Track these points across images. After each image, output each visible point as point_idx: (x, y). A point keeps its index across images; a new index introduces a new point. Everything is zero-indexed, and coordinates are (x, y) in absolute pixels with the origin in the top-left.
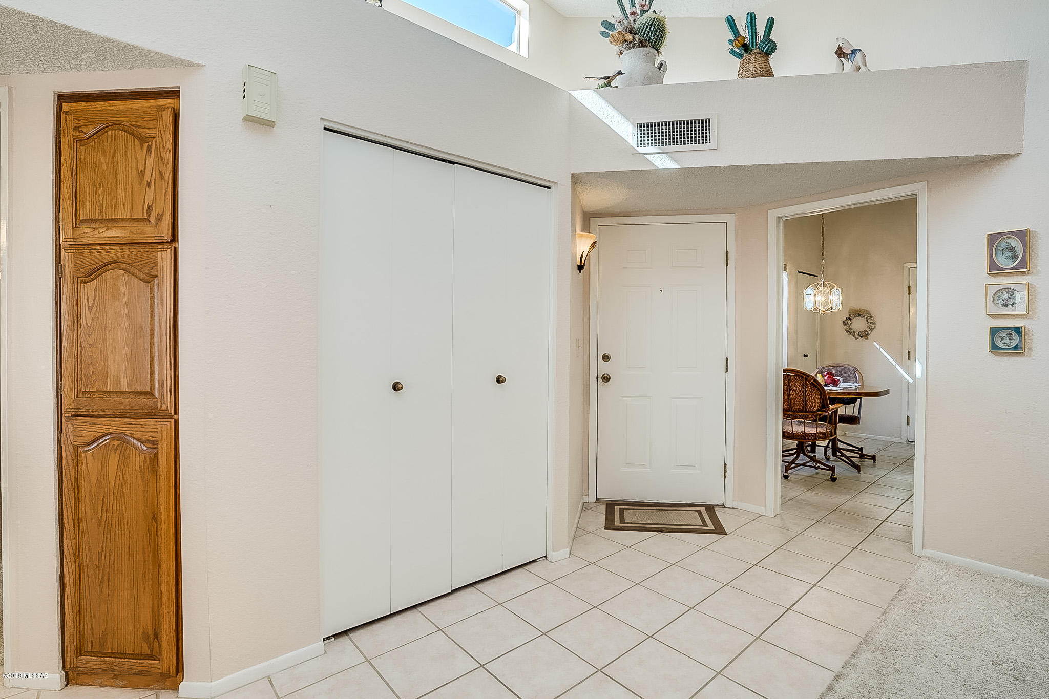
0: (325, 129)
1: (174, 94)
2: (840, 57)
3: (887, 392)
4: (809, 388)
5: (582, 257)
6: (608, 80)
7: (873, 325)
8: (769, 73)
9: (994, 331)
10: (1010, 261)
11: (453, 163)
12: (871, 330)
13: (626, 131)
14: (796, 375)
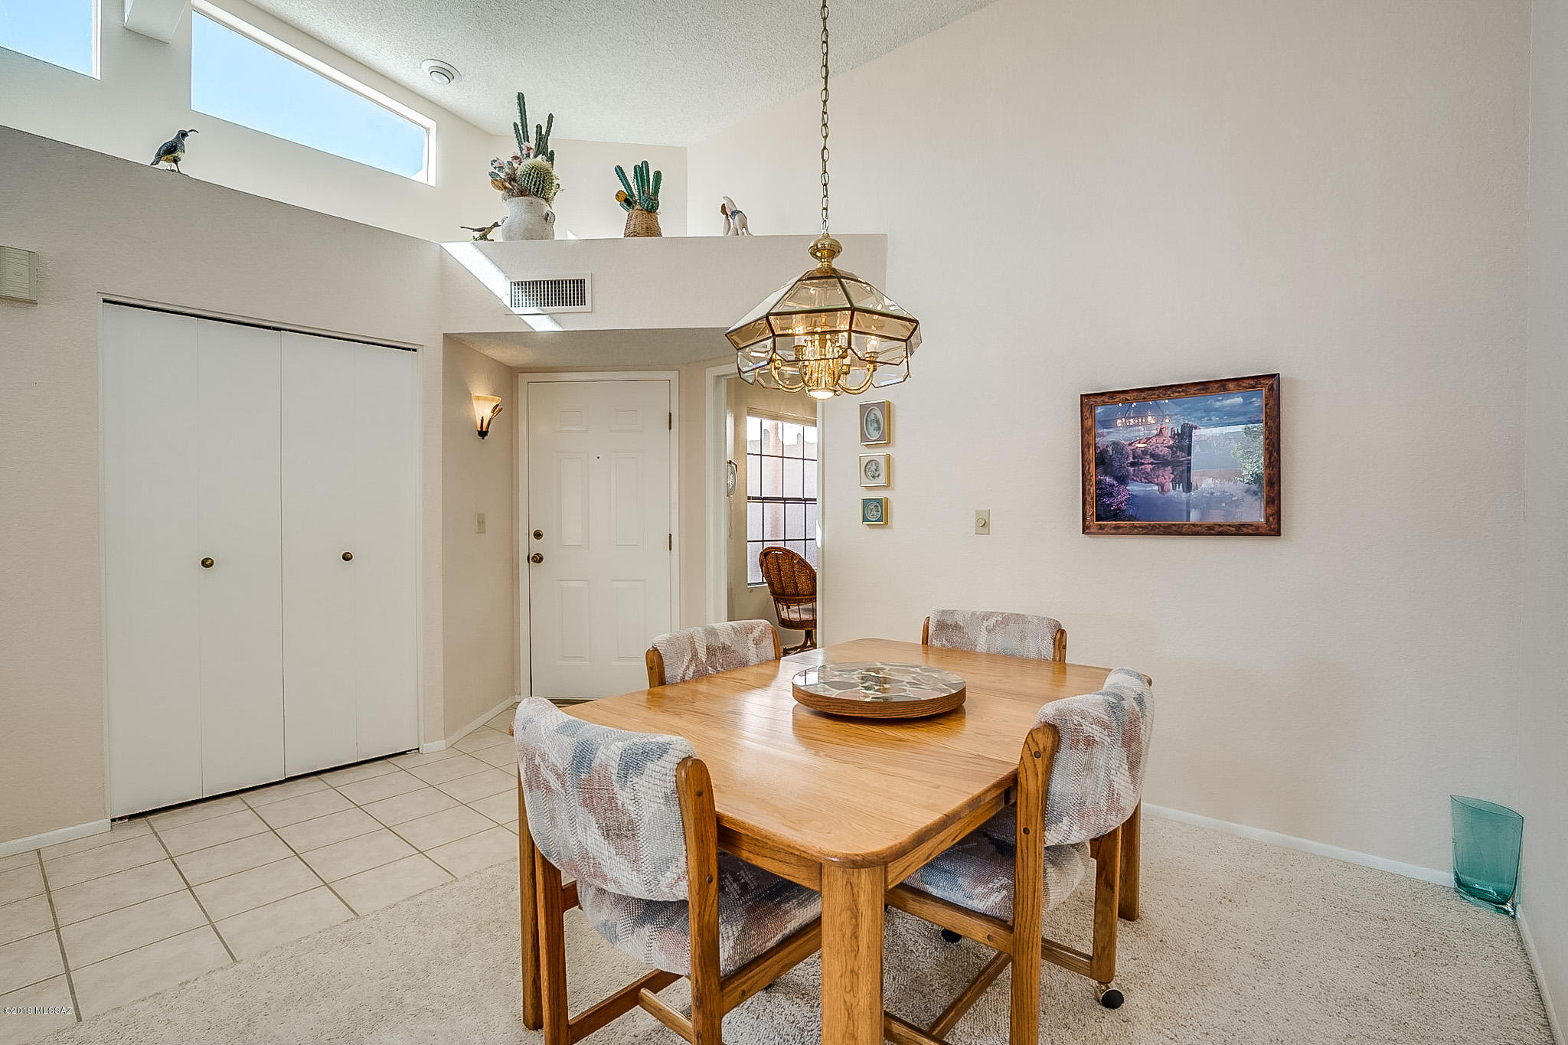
0: (105, 301)
2: (724, 214)
4: (797, 567)
5: (482, 421)
6: (484, 233)
9: (865, 503)
10: (875, 434)
11: (279, 329)
14: (784, 553)
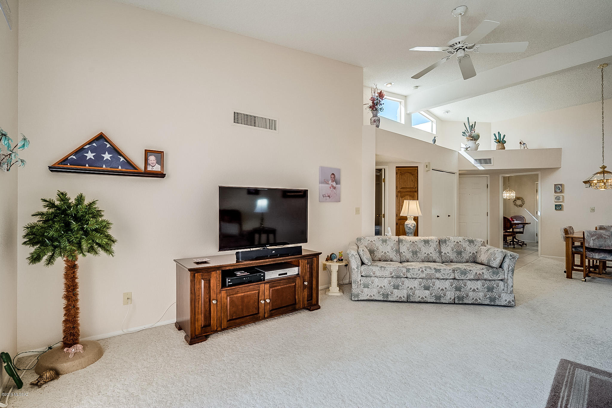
1: (417, 167)
2: (520, 144)
3: (530, 223)
6: (467, 148)
7: (524, 203)
8: (504, 148)
9: (556, 205)
10: (559, 190)
12: (523, 204)
13: (472, 161)
